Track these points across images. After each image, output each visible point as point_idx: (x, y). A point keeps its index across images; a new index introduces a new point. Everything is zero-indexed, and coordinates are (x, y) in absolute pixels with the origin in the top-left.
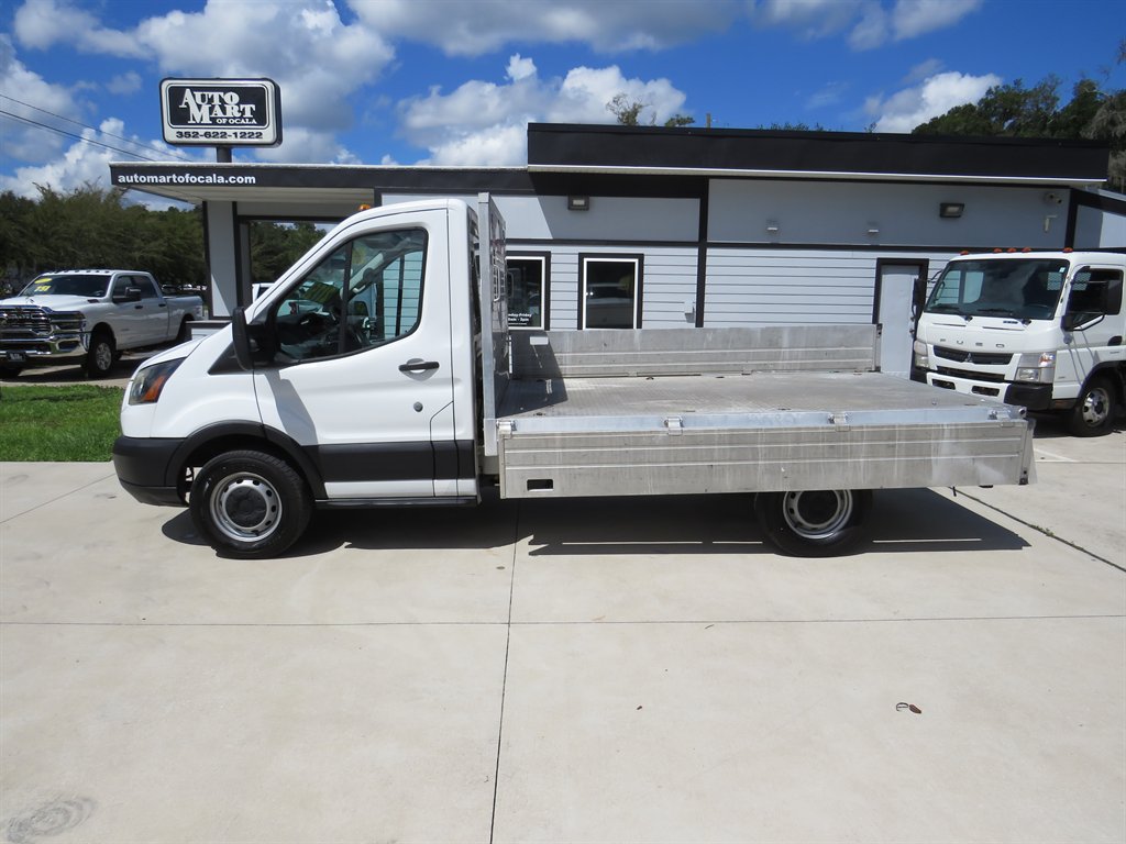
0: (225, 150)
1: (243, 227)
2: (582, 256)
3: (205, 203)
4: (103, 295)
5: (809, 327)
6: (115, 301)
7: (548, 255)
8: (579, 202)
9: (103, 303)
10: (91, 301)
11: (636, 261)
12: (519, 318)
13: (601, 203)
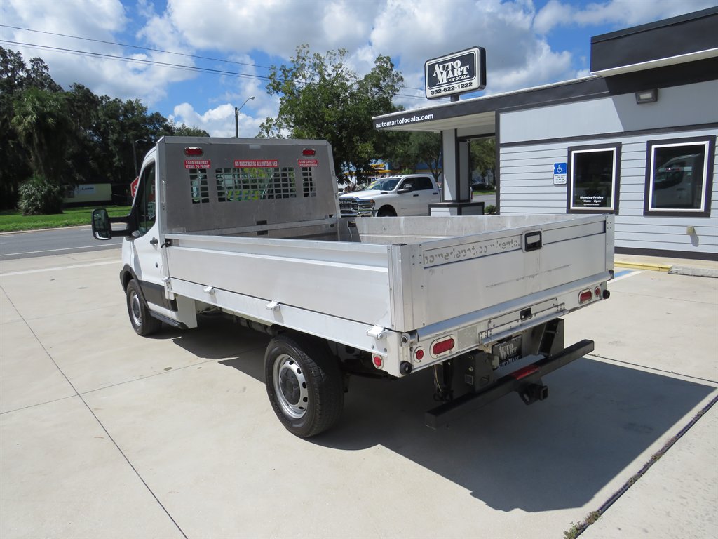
0: (455, 96)
1: (461, 143)
2: (650, 144)
3: (442, 132)
4: (393, 189)
6: (398, 193)
7: (619, 146)
8: (647, 95)
9: (391, 194)
10: (382, 193)
12: (593, 199)
13: (668, 93)
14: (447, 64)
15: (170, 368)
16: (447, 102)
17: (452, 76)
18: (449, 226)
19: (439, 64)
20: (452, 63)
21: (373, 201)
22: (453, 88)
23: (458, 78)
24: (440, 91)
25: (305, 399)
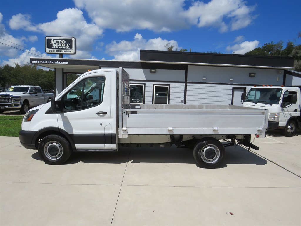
0: (61, 55)
1: (65, 75)
2: (154, 85)
3: (55, 69)
4: (27, 92)
5: (211, 105)
6: (30, 94)
7: (145, 84)
8: (153, 71)
9: (27, 94)
10: (23, 94)
11: (168, 86)
12: (136, 101)
13: (159, 71)
14: (58, 41)
17: (60, 46)
19: (54, 39)
20: (61, 41)
21: (20, 97)
22: (61, 51)
23: (64, 48)
24: (54, 51)
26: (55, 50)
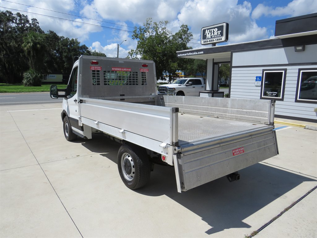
0: (214, 44)
2: (300, 70)
3: (207, 59)
4: (184, 84)
6: (186, 86)
7: (285, 70)
8: (300, 48)
10: (179, 85)
12: (272, 93)
15: (79, 156)
16: (210, 46)
17: (213, 35)
18: (204, 101)
19: (208, 29)
21: (174, 89)
22: (213, 40)
23: (216, 36)
25: (134, 173)
26: (208, 40)
